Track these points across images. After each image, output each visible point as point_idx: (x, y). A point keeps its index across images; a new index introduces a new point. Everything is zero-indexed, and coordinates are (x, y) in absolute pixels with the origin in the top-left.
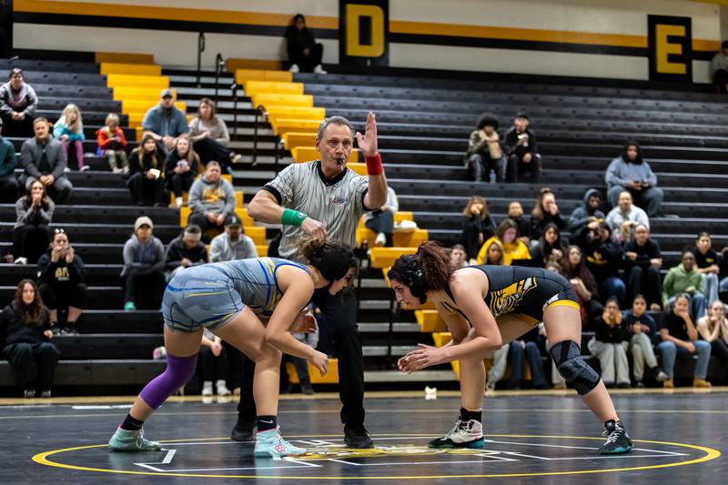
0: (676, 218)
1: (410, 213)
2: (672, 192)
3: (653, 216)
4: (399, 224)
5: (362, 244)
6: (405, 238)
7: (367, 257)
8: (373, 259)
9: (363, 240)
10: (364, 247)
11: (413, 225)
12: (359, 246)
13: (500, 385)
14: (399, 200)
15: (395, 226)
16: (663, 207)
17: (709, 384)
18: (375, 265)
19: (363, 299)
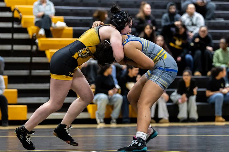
0: (222, 20)
1: (62, 18)
2: (220, 5)
3: (209, 19)
4: (55, 23)
5: (33, 36)
6: (59, 33)
7: (36, 44)
8: (39, 45)
9: (33, 33)
10: (34, 38)
11: (63, 24)
12: (31, 37)
13: (119, 121)
14: (56, 9)
15: (53, 25)
16: (215, 14)
17: (224, 120)
18: (41, 49)
19: (33, 69)
